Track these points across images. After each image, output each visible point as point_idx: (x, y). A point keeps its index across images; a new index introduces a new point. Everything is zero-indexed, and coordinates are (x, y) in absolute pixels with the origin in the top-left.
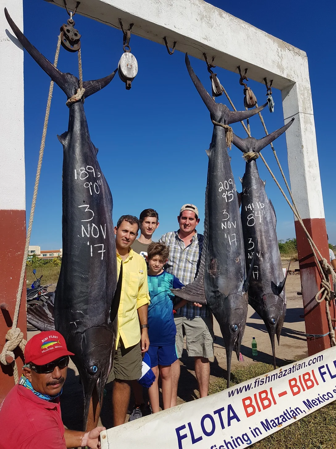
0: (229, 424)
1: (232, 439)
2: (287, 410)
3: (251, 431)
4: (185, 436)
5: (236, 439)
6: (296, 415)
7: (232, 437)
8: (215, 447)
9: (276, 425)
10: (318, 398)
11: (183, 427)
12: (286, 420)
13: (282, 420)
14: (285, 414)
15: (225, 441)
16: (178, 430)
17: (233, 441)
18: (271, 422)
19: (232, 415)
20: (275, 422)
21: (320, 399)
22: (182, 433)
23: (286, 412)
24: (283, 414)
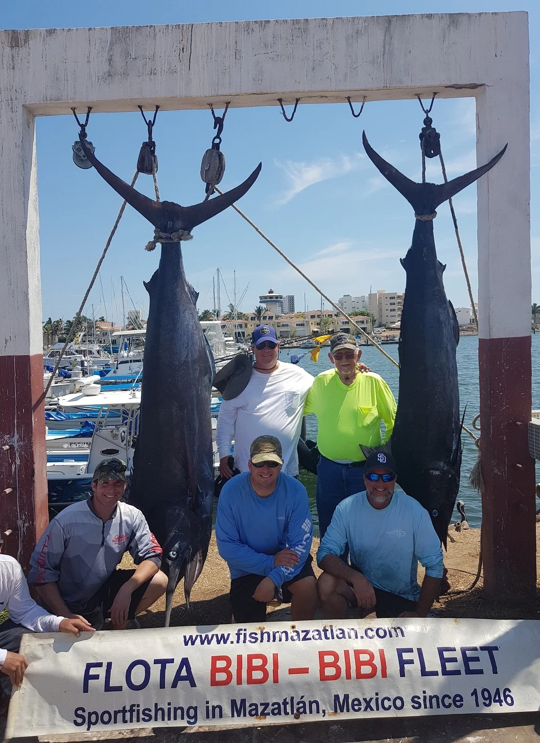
0: (174, 685)
1: (169, 706)
2: (292, 698)
3: (207, 707)
4: (96, 677)
5: (175, 708)
6: (305, 712)
7: (169, 704)
8: (137, 707)
9: (256, 714)
10: (371, 699)
11: (99, 665)
12: (279, 713)
13: (273, 711)
14: (285, 703)
15: (156, 705)
16: (89, 666)
17: (169, 709)
18: (250, 706)
19: (184, 673)
20: (256, 709)
21: (373, 704)
22: (93, 671)
23: (288, 700)
24: (281, 702)
